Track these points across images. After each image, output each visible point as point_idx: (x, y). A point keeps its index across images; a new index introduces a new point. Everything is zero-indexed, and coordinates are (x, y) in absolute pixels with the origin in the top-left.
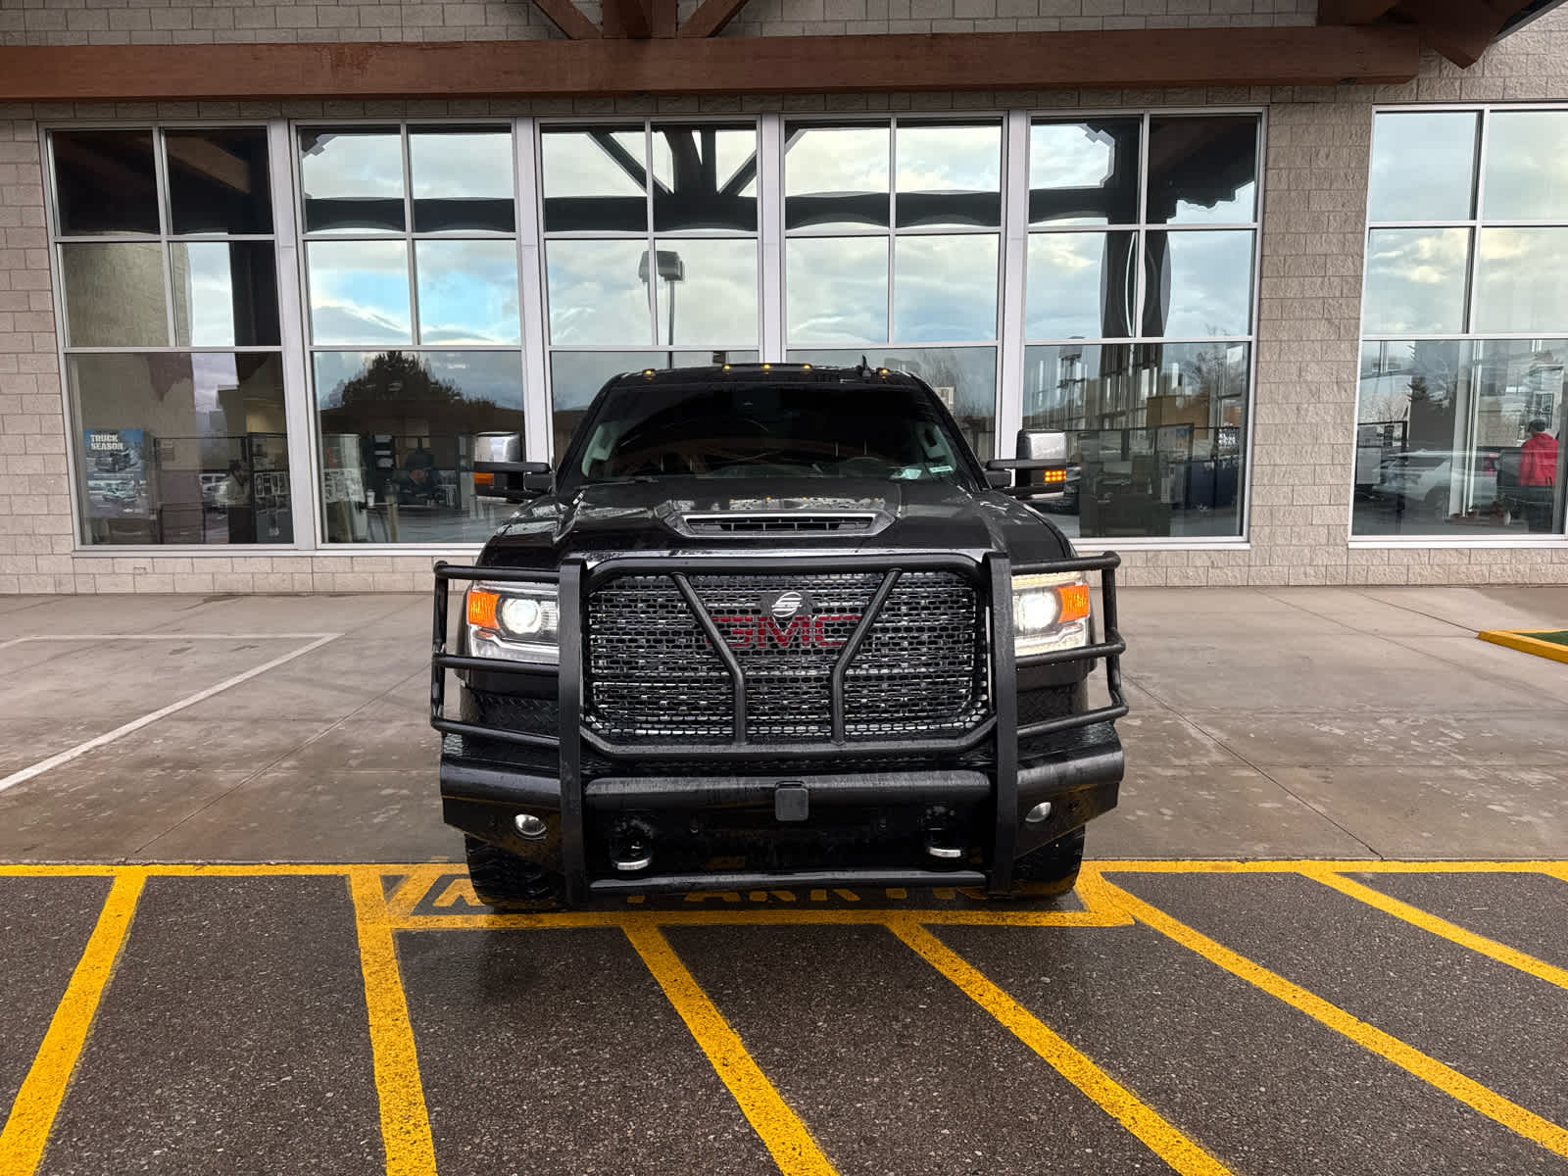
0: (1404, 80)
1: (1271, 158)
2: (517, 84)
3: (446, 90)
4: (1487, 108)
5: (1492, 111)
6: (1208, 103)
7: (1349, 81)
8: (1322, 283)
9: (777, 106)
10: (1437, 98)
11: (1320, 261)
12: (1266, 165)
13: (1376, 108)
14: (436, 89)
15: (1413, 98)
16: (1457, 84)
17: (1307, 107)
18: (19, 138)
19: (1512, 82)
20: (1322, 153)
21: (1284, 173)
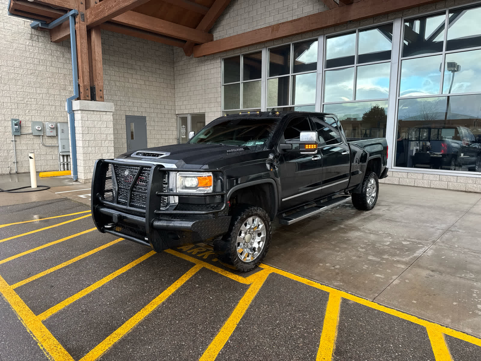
2: (315, 27)
3: (297, 32)
9: (401, 15)
14: (294, 33)
18: (217, 62)
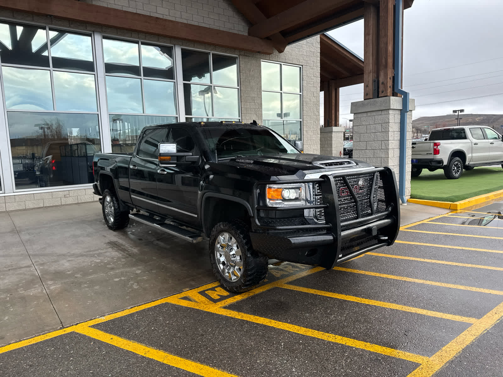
0: (270, 54)
1: (241, 70)
4: (282, 64)
5: (283, 64)
6: (226, 52)
7: (259, 52)
8: (254, 104)
10: (273, 60)
11: (253, 98)
12: (240, 71)
13: (262, 60)
15: (268, 59)
16: (277, 57)
17: (248, 57)
19: (287, 58)
20: (252, 70)
21: (244, 74)
